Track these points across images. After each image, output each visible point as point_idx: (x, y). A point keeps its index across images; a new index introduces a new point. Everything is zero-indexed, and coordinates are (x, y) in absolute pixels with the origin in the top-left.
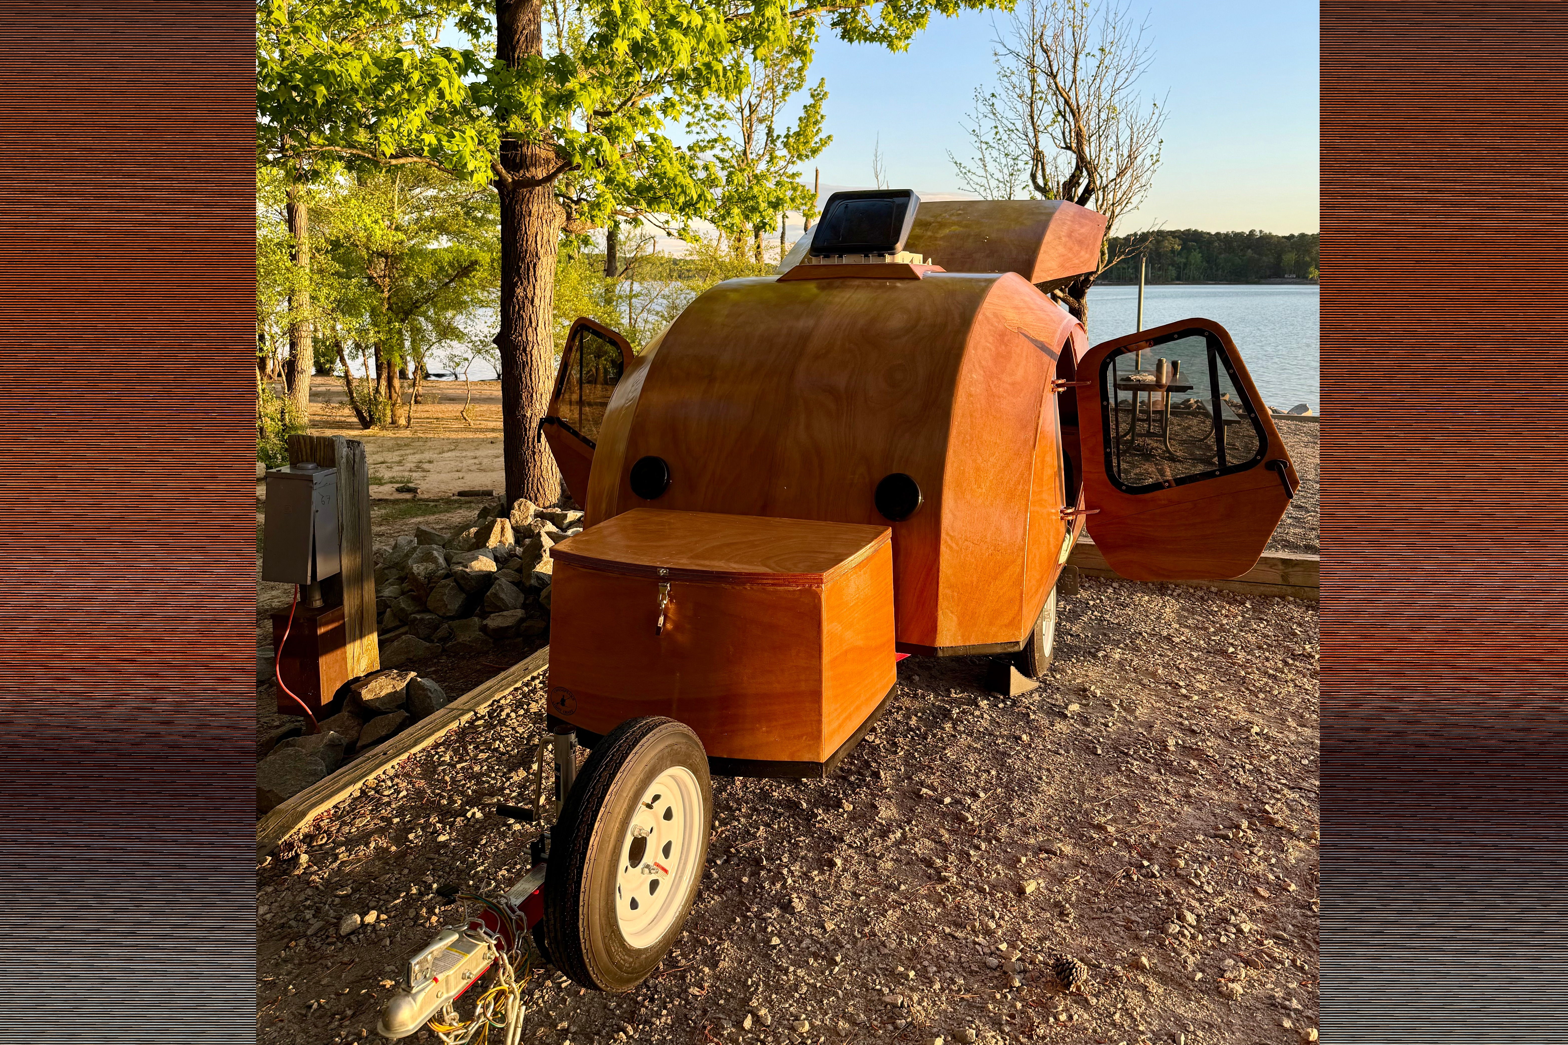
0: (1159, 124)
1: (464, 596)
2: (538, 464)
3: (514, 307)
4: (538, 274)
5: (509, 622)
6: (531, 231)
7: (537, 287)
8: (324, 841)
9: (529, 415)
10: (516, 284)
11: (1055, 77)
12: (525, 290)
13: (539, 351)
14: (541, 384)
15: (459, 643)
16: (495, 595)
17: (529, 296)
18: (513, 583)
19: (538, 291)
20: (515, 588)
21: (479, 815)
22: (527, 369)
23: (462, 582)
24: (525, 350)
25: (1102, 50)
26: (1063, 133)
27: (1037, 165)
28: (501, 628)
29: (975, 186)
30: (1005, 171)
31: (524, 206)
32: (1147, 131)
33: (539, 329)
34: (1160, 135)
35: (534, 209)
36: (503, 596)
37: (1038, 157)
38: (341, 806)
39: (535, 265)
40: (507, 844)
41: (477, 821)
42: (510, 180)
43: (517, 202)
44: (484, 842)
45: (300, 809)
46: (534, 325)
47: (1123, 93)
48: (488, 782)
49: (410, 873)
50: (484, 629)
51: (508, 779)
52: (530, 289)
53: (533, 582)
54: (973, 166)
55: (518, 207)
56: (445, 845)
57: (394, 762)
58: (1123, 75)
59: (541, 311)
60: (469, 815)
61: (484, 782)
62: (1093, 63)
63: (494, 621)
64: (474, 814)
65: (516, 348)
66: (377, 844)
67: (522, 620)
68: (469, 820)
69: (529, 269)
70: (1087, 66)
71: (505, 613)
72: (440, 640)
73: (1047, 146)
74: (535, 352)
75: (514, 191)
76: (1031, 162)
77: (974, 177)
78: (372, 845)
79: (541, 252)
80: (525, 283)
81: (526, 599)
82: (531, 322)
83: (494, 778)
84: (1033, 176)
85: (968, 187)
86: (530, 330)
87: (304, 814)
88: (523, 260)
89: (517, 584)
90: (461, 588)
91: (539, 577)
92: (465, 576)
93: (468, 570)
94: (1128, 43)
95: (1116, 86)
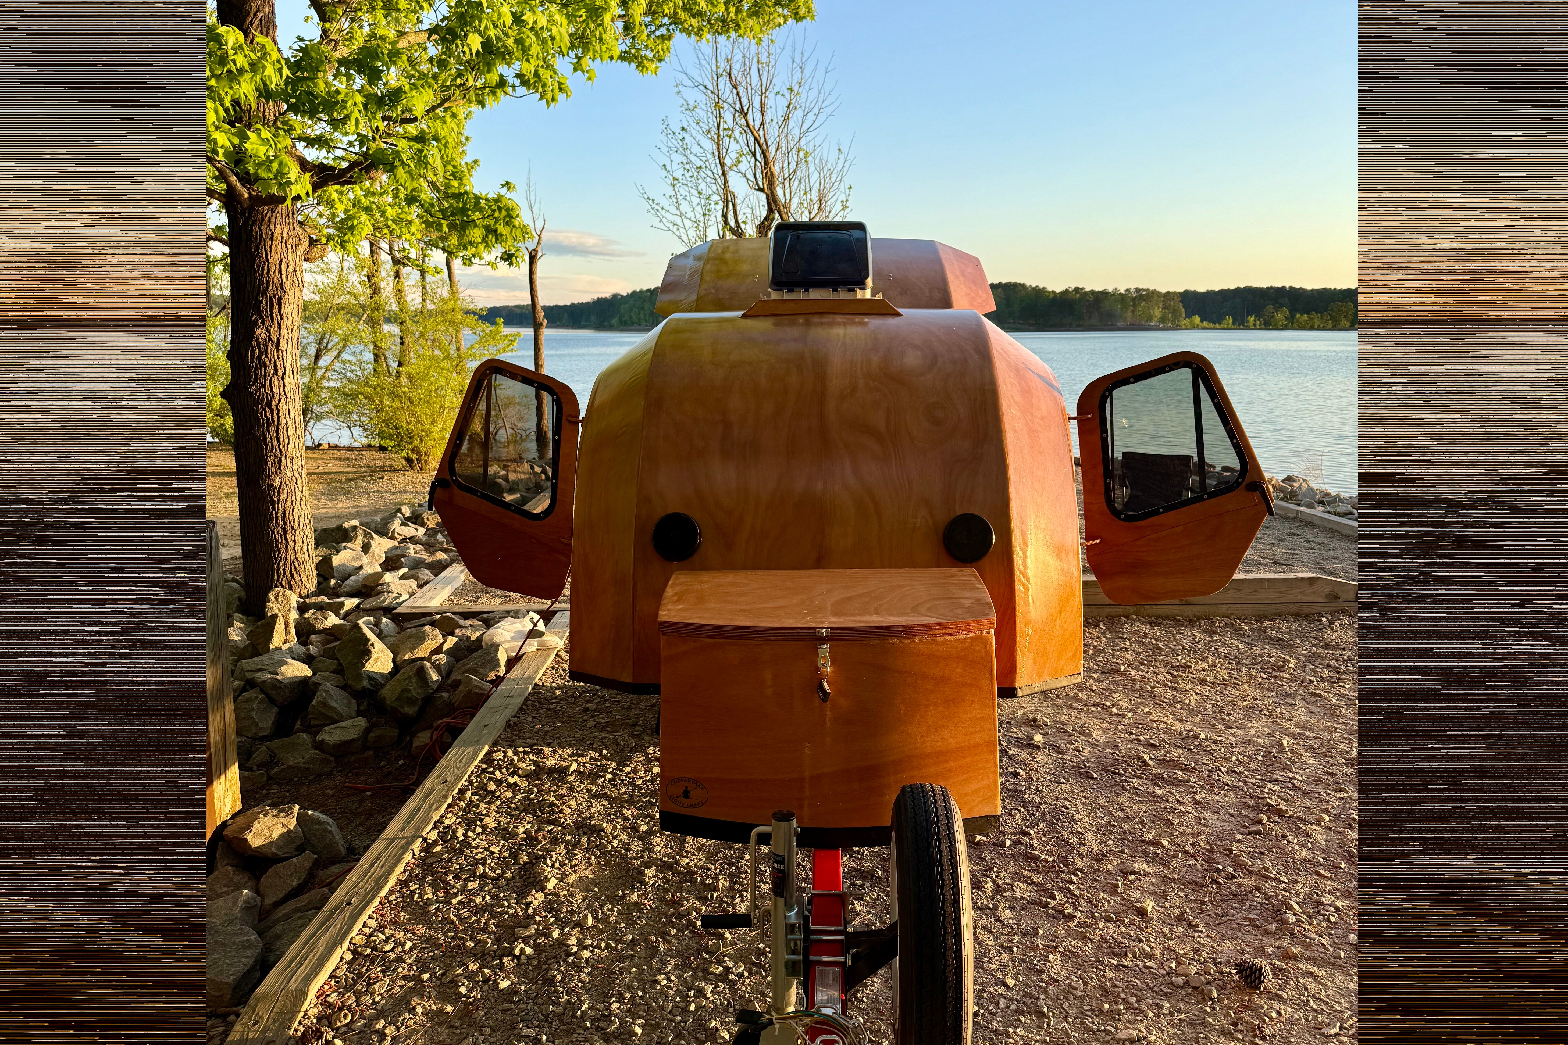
0: (845, 169)
1: (275, 710)
2: (291, 543)
3: (253, 351)
4: (284, 309)
5: (352, 735)
6: (274, 258)
7: (284, 326)
8: (349, 1018)
9: (277, 484)
10: (255, 323)
11: (746, 114)
12: (267, 330)
13: (287, 405)
14: (291, 446)
15: (290, 767)
16: (324, 704)
17: (274, 337)
18: (337, 686)
19: (284, 332)
20: (343, 693)
21: (529, 950)
22: (273, 428)
23: (273, 693)
24: (269, 404)
25: (791, 90)
26: (755, 175)
27: (727, 207)
28: (345, 742)
29: (668, 225)
30: (698, 209)
31: (264, 227)
32: (834, 177)
33: (286, 378)
34: (847, 181)
35: (277, 232)
36: (333, 704)
37: (728, 199)
38: (339, 973)
39: (280, 299)
40: (589, 974)
41: (529, 957)
42: (246, 195)
43: (254, 222)
44: (559, 978)
45: (292, 986)
46: (280, 373)
47: (810, 136)
48: (507, 913)
49: (493, 1031)
50: (320, 746)
51: (528, 905)
52: (274, 329)
53: (365, 683)
54: (665, 202)
55: (255, 229)
56: (512, 991)
57: (370, 911)
58: (811, 116)
59: (289, 357)
60: (517, 952)
61: (501, 914)
62: (783, 103)
63: (332, 735)
64: (522, 950)
65: (258, 402)
66: (424, 1007)
67: (367, 731)
68: (518, 958)
69: (272, 305)
70: (776, 106)
71: (343, 724)
72: (260, 766)
73: (739, 186)
74: (282, 406)
75: (251, 208)
76: (721, 203)
77: (667, 215)
78: (419, 1010)
79: (287, 284)
80: (268, 322)
81: (358, 705)
82: (276, 370)
83: (509, 906)
84: (725, 216)
85: (661, 225)
86: (275, 379)
87: (302, 994)
88: (264, 293)
89: (344, 688)
90: (271, 700)
91: (371, 677)
92: (277, 685)
93: (279, 677)
94: (814, 85)
95: (805, 127)
